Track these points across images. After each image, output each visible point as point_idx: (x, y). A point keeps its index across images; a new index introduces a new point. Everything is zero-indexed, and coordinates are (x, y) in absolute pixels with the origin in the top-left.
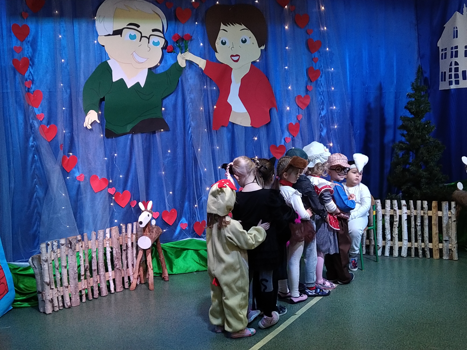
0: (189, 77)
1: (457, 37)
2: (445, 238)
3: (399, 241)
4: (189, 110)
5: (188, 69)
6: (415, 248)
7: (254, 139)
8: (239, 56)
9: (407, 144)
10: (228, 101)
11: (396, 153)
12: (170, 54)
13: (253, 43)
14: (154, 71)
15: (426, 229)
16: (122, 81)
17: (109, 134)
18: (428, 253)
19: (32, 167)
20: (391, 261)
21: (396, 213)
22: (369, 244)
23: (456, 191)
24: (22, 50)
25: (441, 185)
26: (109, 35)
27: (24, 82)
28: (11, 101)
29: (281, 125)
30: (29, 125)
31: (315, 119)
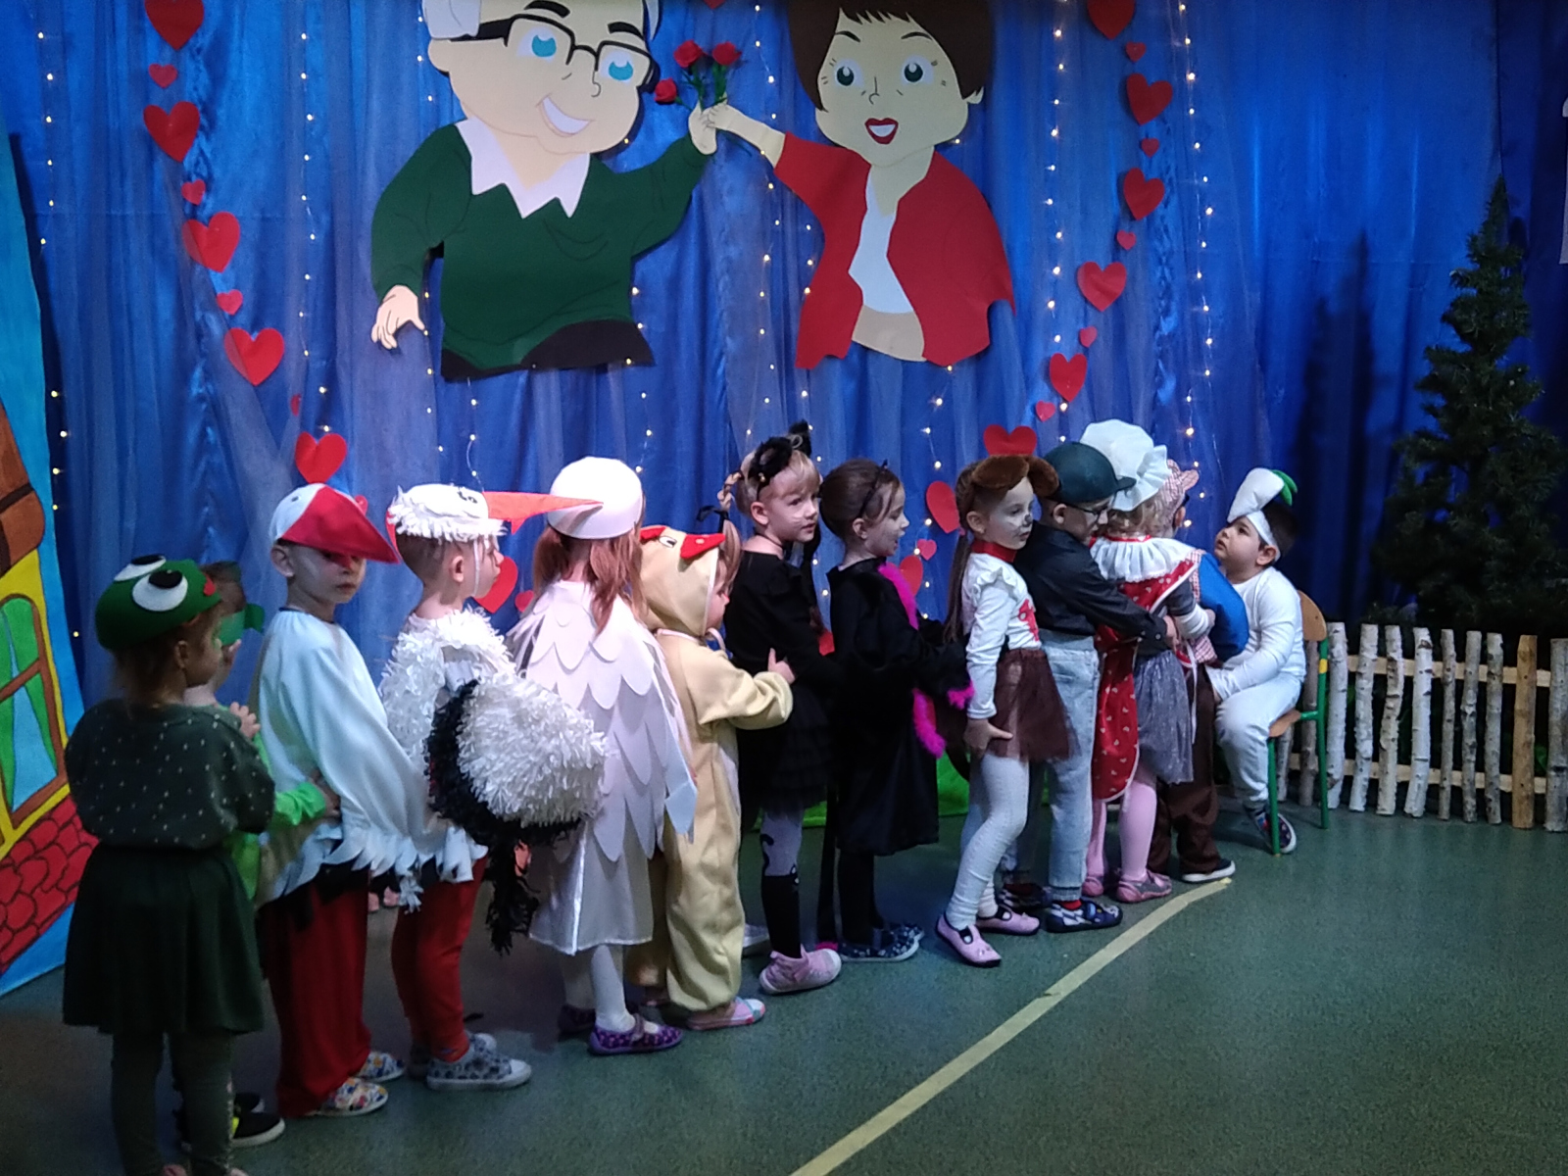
0: (726, 188)
2: (1557, 759)
3: (1400, 762)
4: (720, 298)
5: (723, 163)
6: (1453, 788)
7: (934, 405)
8: (896, 123)
9: (1442, 439)
10: (851, 272)
11: (1405, 469)
12: (665, 107)
13: (944, 83)
14: (608, 163)
15: (1494, 729)
16: (502, 192)
17: (454, 368)
19: (196, 465)
20: (1371, 829)
21: (1394, 671)
22: (1298, 767)
24: (177, 77)
25: (1549, 584)
26: (466, 38)
27: (182, 183)
28: (137, 244)
29: (1026, 359)
30: (191, 328)
31: (1139, 342)
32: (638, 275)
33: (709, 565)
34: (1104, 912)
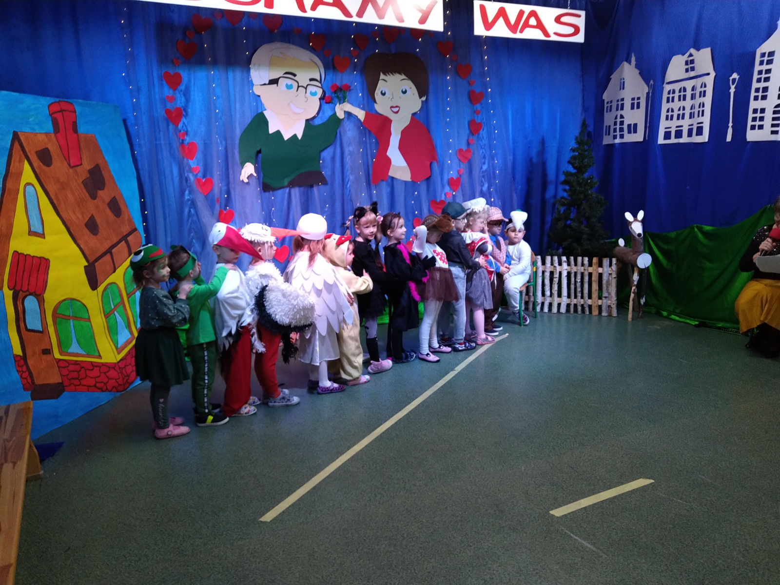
0: (348, 129)
1: (623, 89)
2: (605, 294)
3: (558, 297)
4: (347, 163)
6: (574, 304)
7: (415, 194)
8: (399, 107)
9: (568, 199)
10: (387, 154)
11: (558, 209)
12: (328, 105)
13: (414, 94)
14: (311, 122)
15: (586, 286)
16: (278, 133)
17: (266, 188)
18: (587, 309)
19: (188, 221)
20: (550, 317)
21: (556, 270)
22: (527, 300)
23: (618, 248)
24: (175, 99)
25: (602, 242)
26: (265, 84)
27: (178, 133)
28: (165, 153)
29: (442, 179)
30: (184, 178)
31: (476, 173)
32: (322, 158)
33: (346, 246)
34: (471, 345)
